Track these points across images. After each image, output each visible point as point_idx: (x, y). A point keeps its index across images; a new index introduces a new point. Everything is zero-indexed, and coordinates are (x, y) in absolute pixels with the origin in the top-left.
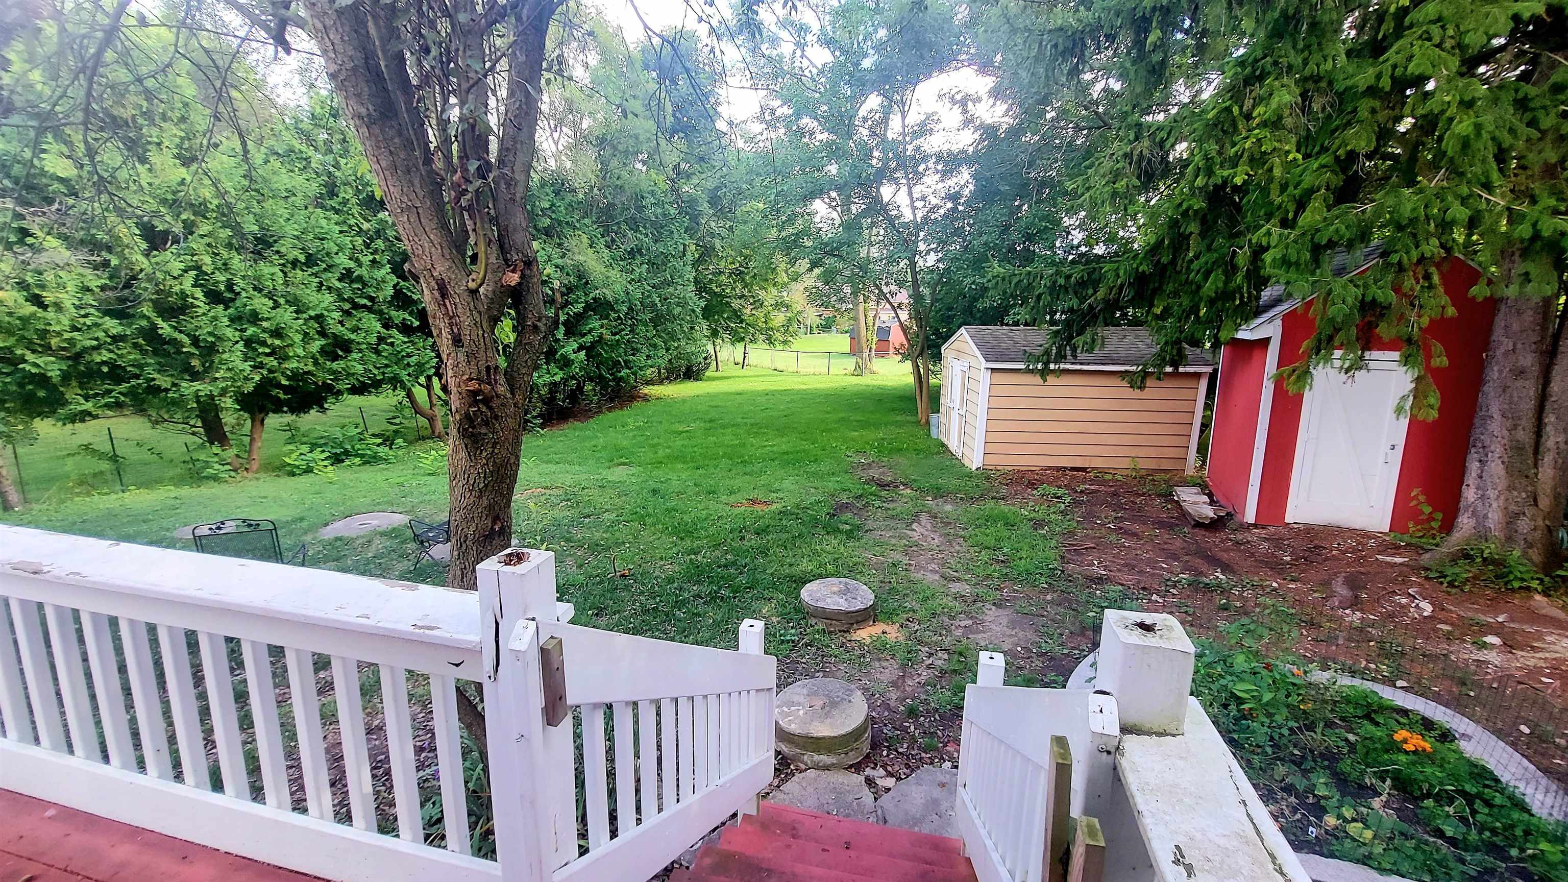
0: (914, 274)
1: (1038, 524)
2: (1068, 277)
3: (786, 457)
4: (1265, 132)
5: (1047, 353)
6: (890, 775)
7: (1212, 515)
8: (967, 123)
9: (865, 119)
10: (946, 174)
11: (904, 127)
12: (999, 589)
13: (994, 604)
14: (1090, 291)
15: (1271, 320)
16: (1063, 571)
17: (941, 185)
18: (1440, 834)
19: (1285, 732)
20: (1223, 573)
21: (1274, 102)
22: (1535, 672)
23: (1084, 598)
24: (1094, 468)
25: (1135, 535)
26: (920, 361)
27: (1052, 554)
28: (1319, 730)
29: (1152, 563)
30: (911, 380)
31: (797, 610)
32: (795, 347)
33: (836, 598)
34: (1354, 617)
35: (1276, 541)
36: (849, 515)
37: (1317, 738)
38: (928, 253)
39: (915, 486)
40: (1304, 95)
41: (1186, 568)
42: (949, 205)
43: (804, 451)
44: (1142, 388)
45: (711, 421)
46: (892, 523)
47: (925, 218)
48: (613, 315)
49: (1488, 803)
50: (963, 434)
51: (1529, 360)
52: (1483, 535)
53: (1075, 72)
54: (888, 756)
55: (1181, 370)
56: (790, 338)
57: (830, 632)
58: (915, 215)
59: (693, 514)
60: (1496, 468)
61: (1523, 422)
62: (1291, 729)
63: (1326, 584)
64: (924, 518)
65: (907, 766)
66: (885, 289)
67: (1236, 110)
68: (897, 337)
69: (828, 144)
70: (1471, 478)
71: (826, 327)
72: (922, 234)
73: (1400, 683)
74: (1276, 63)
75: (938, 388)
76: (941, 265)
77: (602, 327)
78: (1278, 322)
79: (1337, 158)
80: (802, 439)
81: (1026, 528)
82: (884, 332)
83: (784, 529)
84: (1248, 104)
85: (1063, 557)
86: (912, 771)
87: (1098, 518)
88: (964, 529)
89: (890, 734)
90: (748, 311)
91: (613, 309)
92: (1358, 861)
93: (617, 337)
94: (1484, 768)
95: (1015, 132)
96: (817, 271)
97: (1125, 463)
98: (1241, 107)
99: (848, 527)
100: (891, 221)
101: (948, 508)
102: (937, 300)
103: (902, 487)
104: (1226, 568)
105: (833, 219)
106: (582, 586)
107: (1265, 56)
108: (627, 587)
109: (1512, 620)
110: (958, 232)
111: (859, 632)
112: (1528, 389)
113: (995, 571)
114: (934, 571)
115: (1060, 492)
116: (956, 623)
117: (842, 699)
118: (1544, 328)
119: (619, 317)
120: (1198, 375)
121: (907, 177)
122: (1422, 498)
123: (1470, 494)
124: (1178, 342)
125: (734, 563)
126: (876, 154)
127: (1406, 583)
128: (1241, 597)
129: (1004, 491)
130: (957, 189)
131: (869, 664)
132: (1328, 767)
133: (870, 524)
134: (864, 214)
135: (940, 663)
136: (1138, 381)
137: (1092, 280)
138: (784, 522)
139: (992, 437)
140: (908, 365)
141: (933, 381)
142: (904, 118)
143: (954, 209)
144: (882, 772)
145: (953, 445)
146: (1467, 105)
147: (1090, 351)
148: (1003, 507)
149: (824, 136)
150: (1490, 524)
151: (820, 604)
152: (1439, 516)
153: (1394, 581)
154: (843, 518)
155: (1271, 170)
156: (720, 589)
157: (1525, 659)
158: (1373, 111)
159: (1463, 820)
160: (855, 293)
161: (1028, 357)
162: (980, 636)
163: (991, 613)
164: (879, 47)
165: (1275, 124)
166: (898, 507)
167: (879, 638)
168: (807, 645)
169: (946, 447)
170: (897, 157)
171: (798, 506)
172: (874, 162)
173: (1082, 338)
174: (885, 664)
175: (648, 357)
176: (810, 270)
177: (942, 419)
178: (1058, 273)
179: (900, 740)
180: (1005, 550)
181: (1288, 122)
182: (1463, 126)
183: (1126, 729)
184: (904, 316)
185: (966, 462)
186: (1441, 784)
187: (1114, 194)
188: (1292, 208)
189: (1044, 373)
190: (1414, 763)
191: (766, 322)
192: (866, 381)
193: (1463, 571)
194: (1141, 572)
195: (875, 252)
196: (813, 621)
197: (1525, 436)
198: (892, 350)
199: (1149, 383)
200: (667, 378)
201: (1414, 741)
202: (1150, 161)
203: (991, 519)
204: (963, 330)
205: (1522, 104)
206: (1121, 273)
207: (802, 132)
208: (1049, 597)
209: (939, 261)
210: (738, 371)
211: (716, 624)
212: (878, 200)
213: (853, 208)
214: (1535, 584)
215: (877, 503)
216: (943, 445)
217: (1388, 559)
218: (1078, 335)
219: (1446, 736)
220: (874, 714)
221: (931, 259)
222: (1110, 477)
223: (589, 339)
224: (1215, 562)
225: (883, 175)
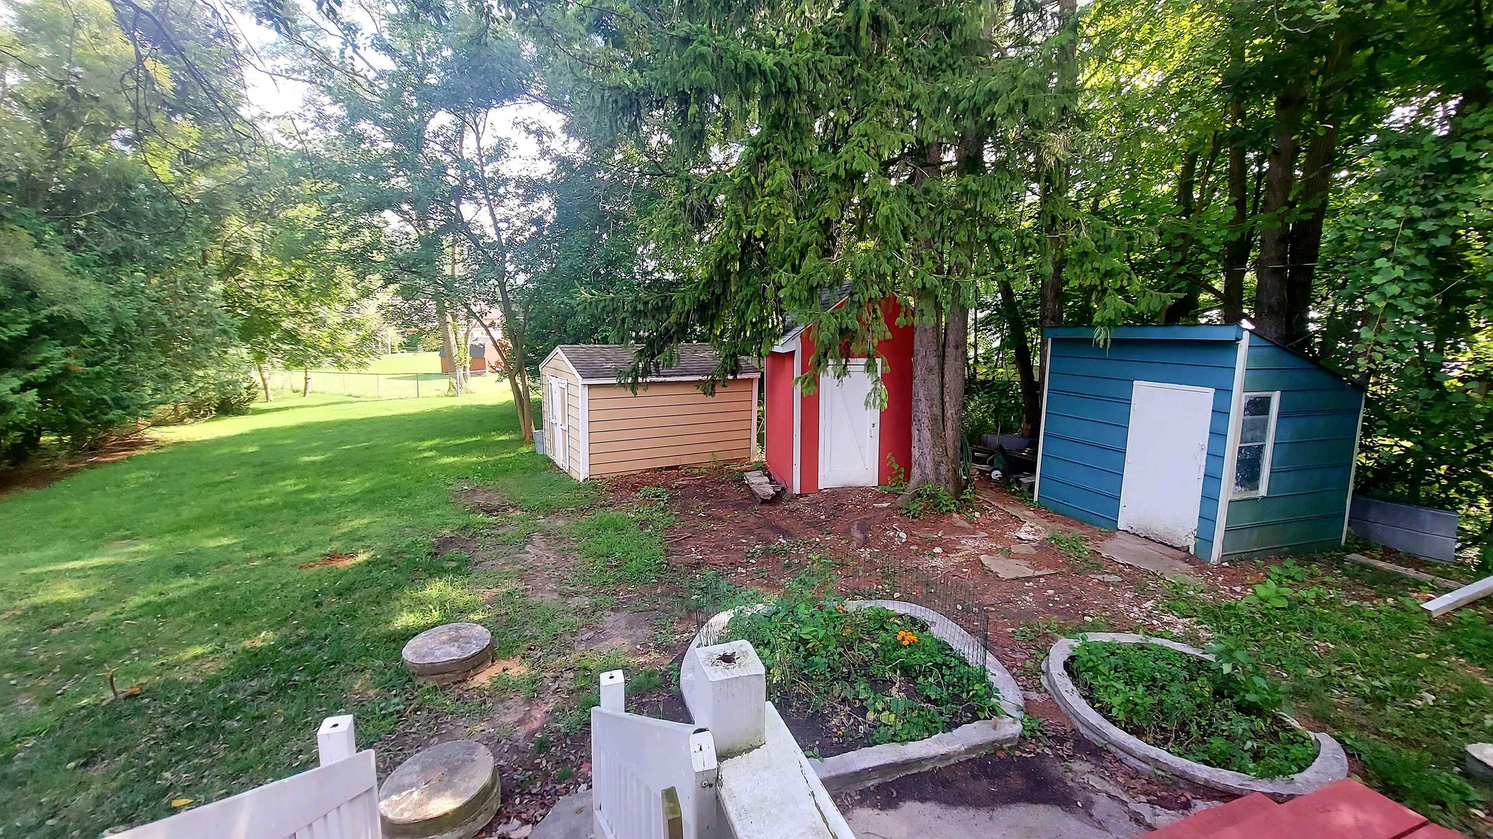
0: (504, 293)
1: (643, 524)
2: (646, 303)
3: (372, 496)
4: (771, 200)
5: (635, 369)
6: (526, 822)
7: (772, 492)
8: (544, 153)
9: (436, 135)
10: (528, 198)
11: (479, 149)
12: (615, 593)
13: (612, 610)
14: (665, 316)
15: (793, 338)
16: (668, 564)
17: (523, 209)
18: (928, 699)
19: (836, 657)
20: (784, 538)
21: (778, 177)
22: (958, 566)
23: (686, 584)
24: (684, 466)
25: (720, 518)
26: (518, 380)
27: (658, 550)
28: (856, 648)
29: (735, 541)
30: (510, 397)
31: (399, 674)
32: (371, 369)
33: (447, 648)
34: (865, 553)
35: (814, 504)
36: (454, 550)
37: (857, 654)
38: (517, 273)
39: (525, 506)
40: (795, 175)
41: (759, 540)
42: (534, 229)
43: (394, 486)
44: (713, 394)
45: (263, 464)
46: (504, 549)
47: (510, 240)
48: (87, 339)
49: (949, 667)
50: (567, 447)
51: (933, 362)
52: (925, 480)
53: (634, 127)
54: (521, 802)
55: (739, 377)
56: (365, 360)
57: (443, 688)
58: (499, 236)
59: (243, 588)
60: (926, 434)
61: (935, 402)
62: (840, 654)
63: (848, 532)
64: (537, 538)
65: (543, 805)
66: (475, 309)
67: (753, 179)
68: (492, 356)
69: (394, 154)
70: (915, 443)
71: (410, 345)
72: (508, 255)
73: (897, 595)
74: (776, 148)
75: (539, 404)
76: (530, 286)
77: (67, 355)
78: (799, 339)
79: (820, 222)
80: (391, 473)
81: (633, 529)
82: (477, 352)
83: (375, 581)
84: (761, 177)
85: (666, 551)
86: (549, 808)
87: (692, 509)
88: (577, 542)
89: (521, 778)
90: (306, 330)
91: (86, 331)
92: (889, 741)
93: (97, 368)
94: (944, 643)
95: (589, 169)
96: (392, 287)
97: (705, 458)
98: (756, 178)
99: (454, 564)
100: (475, 239)
101: (560, 523)
102: (531, 319)
103: (511, 510)
104: (786, 534)
105: (408, 234)
106: (51, 731)
107: (768, 142)
108: (138, 712)
109: (945, 534)
110: (544, 255)
111: (477, 678)
112: (935, 378)
113: (609, 577)
114: (553, 591)
115: (659, 491)
116: (578, 638)
117: (464, 761)
118: (938, 341)
119: (99, 342)
120: (751, 380)
121: (487, 198)
122: (893, 459)
123: (915, 452)
124: (734, 355)
125: (309, 638)
126: (451, 171)
127: (891, 521)
128: (798, 555)
129: (611, 498)
130: (540, 213)
131: (491, 709)
132: (865, 675)
133: (480, 555)
134: (444, 230)
135: (565, 684)
136: (709, 388)
137: (664, 308)
138: (375, 574)
139: (595, 448)
140: (507, 382)
141: (533, 396)
142: (478, 139)
143: (539, 233)
144: (516, 822)
145: (559, 459)
146: (886, 194)
147: (670, 366)
148: (612, 513)
149: (390, 145)
150: (927, 471)
151: (428, 660)
152: (903, 470)
153: (884, 521)
154: (448, 555)
155: (778, 228)
156: (292, 674)
157: (956, 558)
158: (837, 192)
159: (939, 684)
160: (441, 312)
161: (618, 373)
162: (601, 645)
163: (609, 619)
164: (445, 66)
165: (778, 194)
166: (509, 531)
167: (500, 677)
168: (415, 711)
169: (554, 463)
170: (474, 176)
171: (390, 552)
172: (450, 179)
173: (662, 356)
174: (510, 703)
175: (156, 391)
176: (385, 287)
177: (547, 435)
178: (637, 299)
179: (532, 780)
180: (617, 555)
181: (787, 193)
182: (884, 210)
183: (722, 757)
184: (497, 334)
185: (574, 475)
186: (926, 663)
187: (675, 236)
188: (797, 257)
189: (634, 386)
190: (909, 654)
191: (332, 343)
192: (462, 401)
193: (917, 506)
194: (728, 550)
195: (460, 270)
196: (419, 681)
197: (937, 411)
198: (488, 369)
199: (718, 389)
200: (190, 415)
201: (908, 637)
202: (699, 210)
203: (602, 527)
204: (558, 349)
205: (911, 198)
206: (687, 301)
207: (360, 138)
208: (659, 591)
209: (527, 281)
210: (298, 400)
211: (290, 721)
212: (459, 217)
213: (431, 224)
214: (952, 507)
215: (485, 532)
216: (550, 460)
217: (880, 505)
218: (659, 353)
219: (924, 627)
220: (502, 762)
221: (521, 278)
222: (697, 471)
223: (42, 373)
224: (779, 530)
225: (459, 193)
